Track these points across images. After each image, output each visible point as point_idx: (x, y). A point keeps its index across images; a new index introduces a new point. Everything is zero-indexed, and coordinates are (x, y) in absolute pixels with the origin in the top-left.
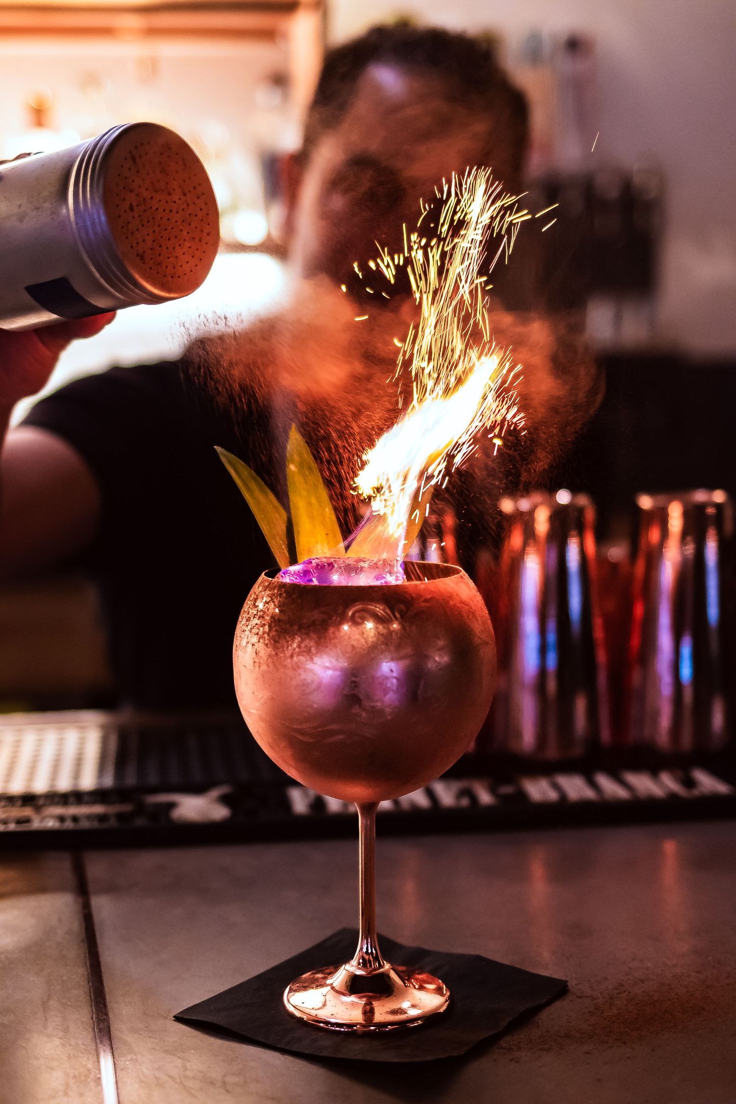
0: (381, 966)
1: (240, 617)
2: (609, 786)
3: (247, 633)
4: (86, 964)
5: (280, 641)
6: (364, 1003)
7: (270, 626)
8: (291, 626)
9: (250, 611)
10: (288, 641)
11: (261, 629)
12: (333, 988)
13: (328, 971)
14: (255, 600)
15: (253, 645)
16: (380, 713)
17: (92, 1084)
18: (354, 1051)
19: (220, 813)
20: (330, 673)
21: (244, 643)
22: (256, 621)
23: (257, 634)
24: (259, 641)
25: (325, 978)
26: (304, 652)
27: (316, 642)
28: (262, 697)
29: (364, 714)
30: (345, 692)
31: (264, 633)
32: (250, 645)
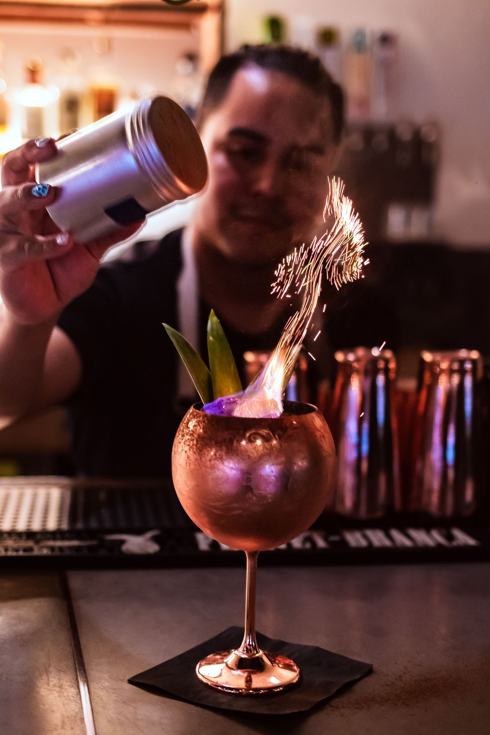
0: (257, 653)
1: (177, 433)
2: (400, 539)
3: (182, 444)
4: (71, 644)
5: (203, 450)
6: (246, 675)
7: (197, 441)
8: (211, 441)
9: (184, 430)
10: (208, 451)
11: (191, 442)
12: (227, 665)
13: (224, 654)
14: (187, 423)
15: (186, 452)
16: (264, 497)
17: (79, 722)
18: (240, 706)
19: (153, 548)
20: (234, 472)
21: (180, 450)
22: (188, 437)
23: (189, 445)
24: (190, 450)
25: (222, 659)
26: (218, 458)
27: (226, 453)
28: (190, 485)
29: (254, 498)
30: (243, 484)
31: (193, 445)
32: (184, 452)
